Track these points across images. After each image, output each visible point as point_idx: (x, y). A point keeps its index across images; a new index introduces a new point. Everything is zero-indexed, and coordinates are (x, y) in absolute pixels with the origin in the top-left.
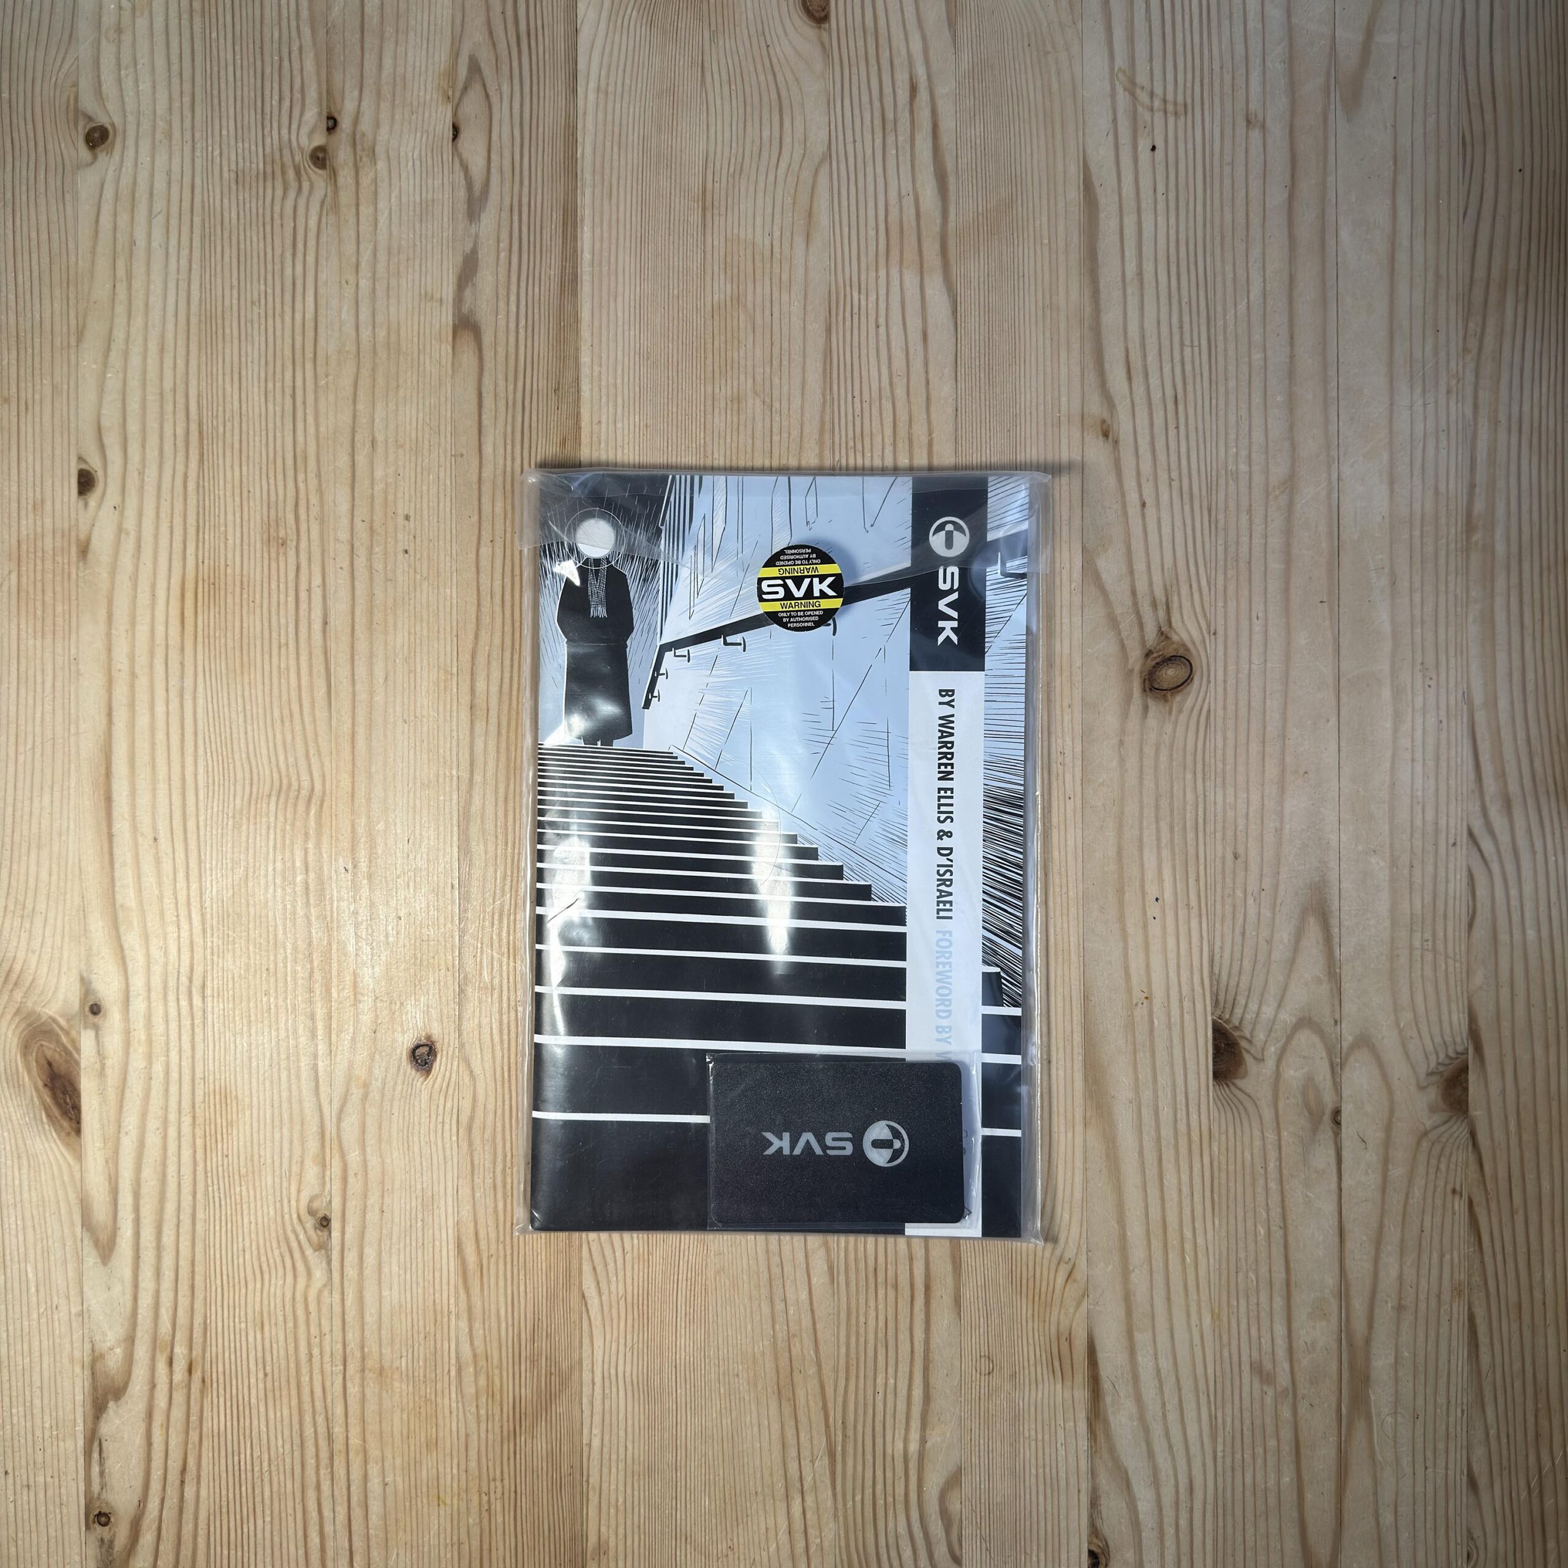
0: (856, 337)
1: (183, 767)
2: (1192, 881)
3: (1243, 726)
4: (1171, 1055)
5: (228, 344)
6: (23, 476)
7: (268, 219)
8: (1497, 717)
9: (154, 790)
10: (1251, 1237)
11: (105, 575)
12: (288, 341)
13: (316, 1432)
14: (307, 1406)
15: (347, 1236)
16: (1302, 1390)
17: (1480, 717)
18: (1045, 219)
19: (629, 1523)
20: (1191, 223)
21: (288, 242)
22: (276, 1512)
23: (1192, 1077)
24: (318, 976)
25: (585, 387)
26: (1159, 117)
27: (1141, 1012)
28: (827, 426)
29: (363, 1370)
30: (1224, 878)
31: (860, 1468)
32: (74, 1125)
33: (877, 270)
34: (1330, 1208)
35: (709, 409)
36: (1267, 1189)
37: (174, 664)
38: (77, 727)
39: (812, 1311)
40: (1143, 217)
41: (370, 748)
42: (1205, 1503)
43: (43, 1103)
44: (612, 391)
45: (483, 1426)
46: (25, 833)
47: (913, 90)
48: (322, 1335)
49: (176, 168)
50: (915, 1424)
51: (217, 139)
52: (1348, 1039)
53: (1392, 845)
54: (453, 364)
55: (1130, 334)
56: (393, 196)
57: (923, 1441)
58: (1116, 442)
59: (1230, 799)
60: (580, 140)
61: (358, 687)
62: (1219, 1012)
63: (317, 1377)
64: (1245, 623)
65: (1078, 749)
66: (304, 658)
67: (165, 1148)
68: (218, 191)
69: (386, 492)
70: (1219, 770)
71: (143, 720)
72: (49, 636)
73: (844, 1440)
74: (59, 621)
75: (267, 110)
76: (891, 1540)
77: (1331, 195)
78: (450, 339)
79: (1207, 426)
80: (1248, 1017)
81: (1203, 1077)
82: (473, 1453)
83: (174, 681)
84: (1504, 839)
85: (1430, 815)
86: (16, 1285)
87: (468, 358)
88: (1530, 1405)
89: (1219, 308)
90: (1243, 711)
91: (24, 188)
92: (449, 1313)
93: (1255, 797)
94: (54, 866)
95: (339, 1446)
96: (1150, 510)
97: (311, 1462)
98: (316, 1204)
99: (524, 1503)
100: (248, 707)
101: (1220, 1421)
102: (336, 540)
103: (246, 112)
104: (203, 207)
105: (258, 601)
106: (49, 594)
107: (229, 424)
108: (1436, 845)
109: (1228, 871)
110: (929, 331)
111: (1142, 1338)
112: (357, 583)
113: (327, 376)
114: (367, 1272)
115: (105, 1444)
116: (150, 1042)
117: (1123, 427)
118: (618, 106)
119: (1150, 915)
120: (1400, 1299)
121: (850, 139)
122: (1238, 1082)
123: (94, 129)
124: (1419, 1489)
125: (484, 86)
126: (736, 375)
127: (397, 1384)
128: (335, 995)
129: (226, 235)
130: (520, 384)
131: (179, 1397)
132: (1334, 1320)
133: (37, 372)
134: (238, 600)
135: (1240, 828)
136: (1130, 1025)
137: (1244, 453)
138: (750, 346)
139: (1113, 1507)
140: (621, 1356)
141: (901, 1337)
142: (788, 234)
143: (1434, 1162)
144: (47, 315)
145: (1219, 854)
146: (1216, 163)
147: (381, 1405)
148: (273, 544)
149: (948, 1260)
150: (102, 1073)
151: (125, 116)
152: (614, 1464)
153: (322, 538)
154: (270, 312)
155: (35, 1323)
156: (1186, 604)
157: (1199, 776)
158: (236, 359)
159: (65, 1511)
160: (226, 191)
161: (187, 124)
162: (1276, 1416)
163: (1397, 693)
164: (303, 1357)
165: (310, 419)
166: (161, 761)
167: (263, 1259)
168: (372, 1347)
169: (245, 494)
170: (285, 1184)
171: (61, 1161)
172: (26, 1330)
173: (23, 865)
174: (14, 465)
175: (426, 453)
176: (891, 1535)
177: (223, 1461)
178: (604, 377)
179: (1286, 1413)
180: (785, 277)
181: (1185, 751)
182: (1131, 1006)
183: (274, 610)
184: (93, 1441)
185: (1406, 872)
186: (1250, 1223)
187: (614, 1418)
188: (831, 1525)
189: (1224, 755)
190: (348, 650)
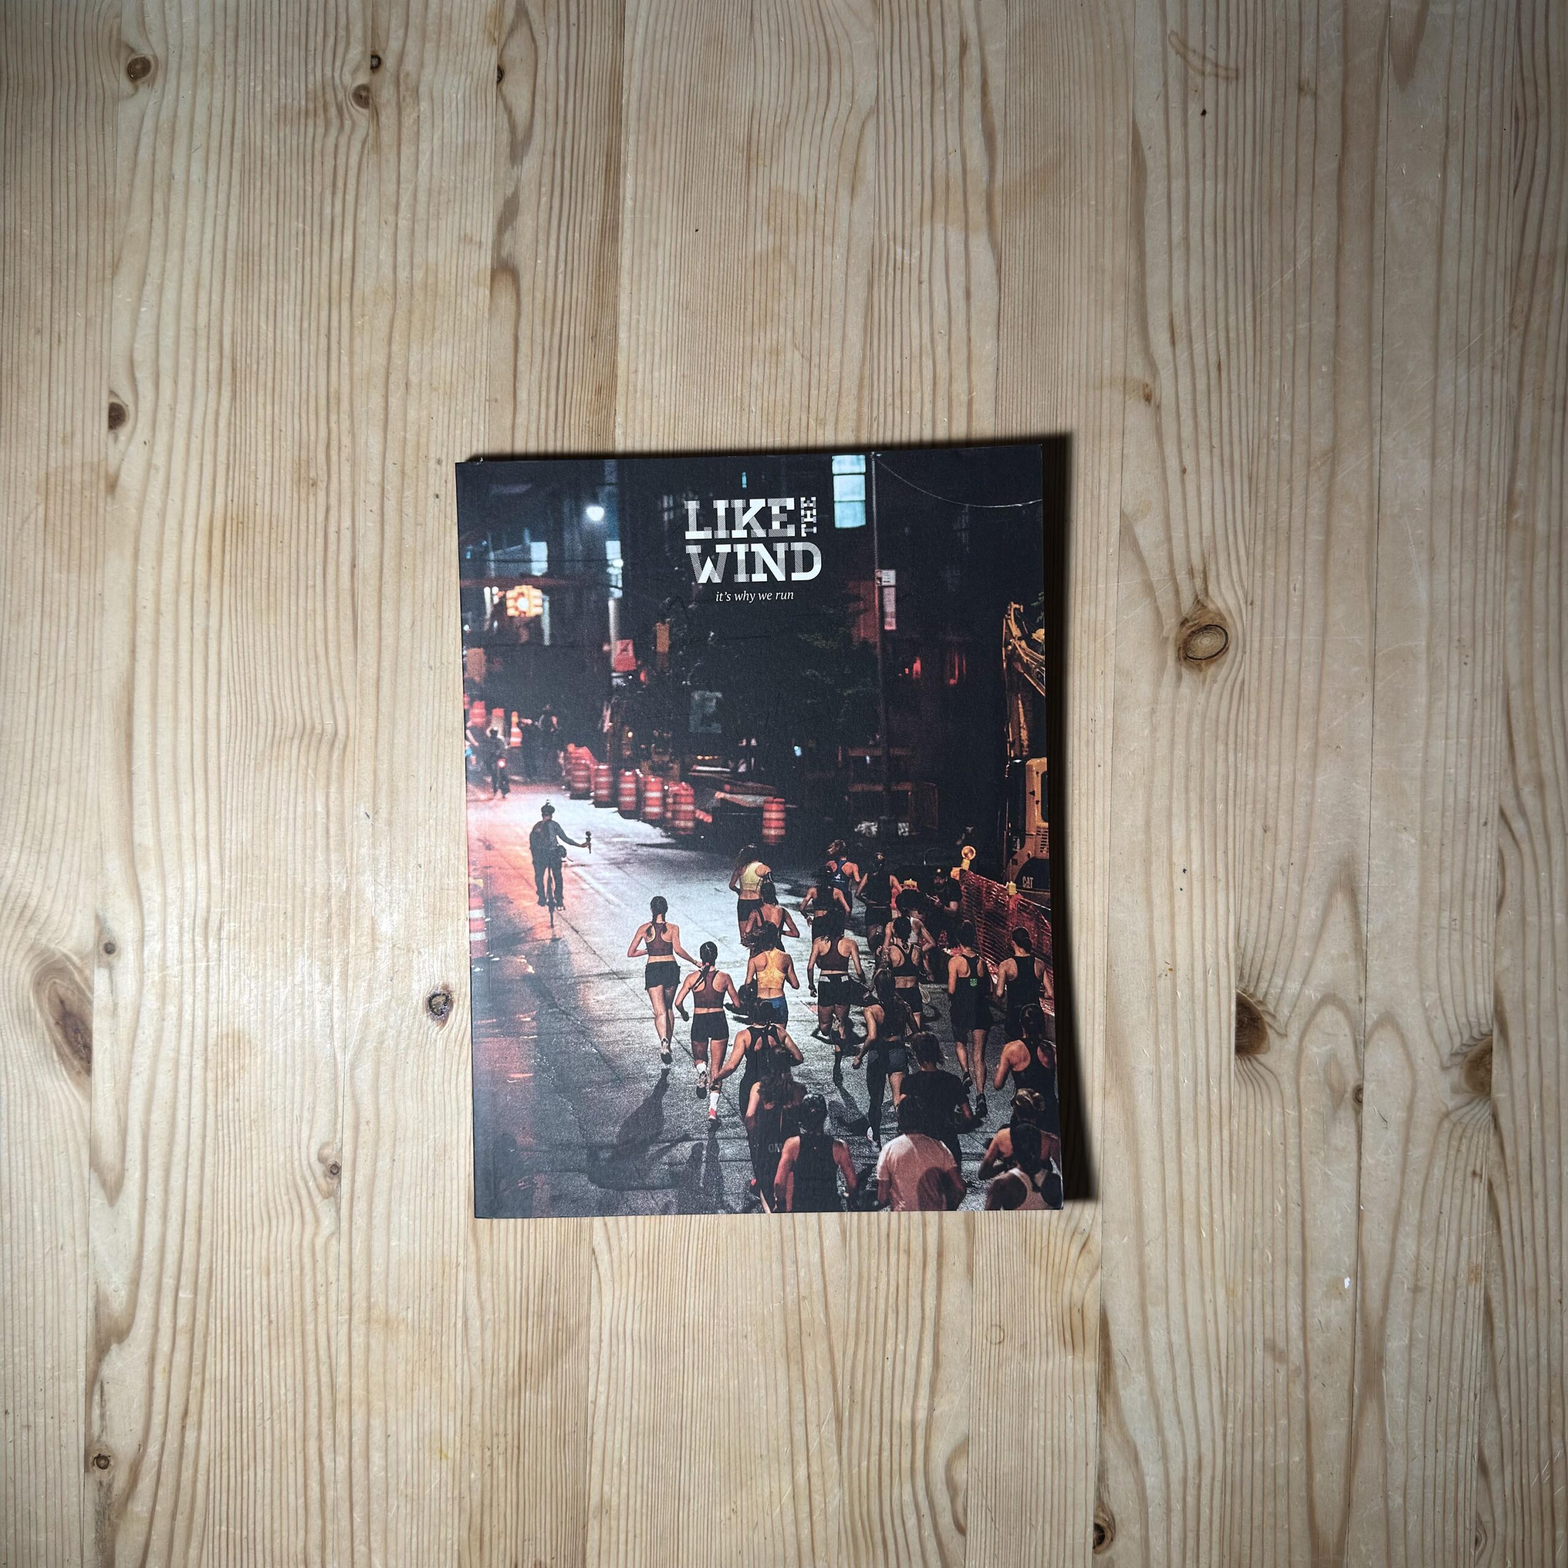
0: (898, 293)
1: (206, 706)
2: (1220, 854)
3: (1277, 697)
4: (1193, 1028)
5: (264, 282)
6: (53, 408)
7: (309, 156)
8: (1532, 697)
9: (176, 729)
10: (1268, 1214)
11: (133, 511)
12: (325, 279)
13: (319, 1381)
14: (311, 1355)
15: (358, 1185)
16: (1313, 1369)
17: (1515, 695)
18: (1092, 178)
19: (632, 1484)
20: (1239, 187)
21: (328, 181)
22: (277, 1459)
23: (1213, 1049)
24: (335, 921)
25: (623, 335)
26: (1210, 82)
27: (1164, 984)
28: (866, 382)
29: (368, 1321)
30: (1252, 851)
31: (866, 1436)
32: (85, 1064)
33: (921, 226)
34: (1349, 1186)
35: (747, 361)
36: (1286, 1166)
37: (199, 604)
38: (100, 664)
39: (823, 1273)
40: (1191, 180)
41: (394, 696)
42: (1213, 1478)
43: (55, 1042)
44: (650, 340)
45: (488, 1381)
46: (45, 768)
47: (964, 46)
48: (328, 1284)
49: (217, 103)
50: (924, 1392)
51: (260, 74)
52: (1373, 1016)
53: (1423, 823)
54: (490, 309)
55: (1175, 299)
56: (436, 137)
57: (931, 1409)
58: (1158, 407)
59: (1262, 771)
60: (625, 86)
61: (385, 631)
62: (1243, 985)
63: (322, 1328)
64: (1282, 594)
65: (1110, 716)
66: (331, 600)
67: (175, 1090)
68: (259, 128)
69: (418, 435)
70: (1252, 742)
71: (166, 658)
72: (74, 570)
73: (851, 1406)
74: (86, 556)
75: (311, 47)
76: (896, 1508)
77: (1381, 165)
78: (488, 282)
79: (1250, 395)
80: (1272, 991)
81: (1225, 1051)
82: (477, 1407)
83: (199, 620)
84: (1536, 820)
85: (1462, 795)
86: (22, 1223)
87: (506, 301)
88: (1543, 1391)
89: (1266, 276)
90: (1278, 681)
91: (64, 118)
92: (458, 1265)
93: (1287, 770)
94: (73, 804)
95: (342, 1395)
96: (1190, 477)
97: (313, 1411)
98: (327, 1152)
99: (527, 1460)
100: (273, 648)
101: (1231, 1398)
102: (367, 482)
103: (290, 48)
104: (244, 142)
105: (286, 541)
106: (76, 528)
107: (262, 362)
108: (1467, 823)
109: (1257, 843)
110: (972, 289)
111: (1155, 1312)
112: (387, 527)
113: (363, 316)
114: (375, 1222)
115: (106, 1387)
116: (164, 982)
117: (1165, 391)
118: (665, 53)
119: (1177, 884)
120: (1417, 1280)
121: (898, 93)
122: (1259, 1056)
123: (135, 61)
124: (1429, 1472)
125: (531, 29)
126: (775, 328)
127: (402, 1336)
128: (352, 942)
129: (266, 170)
130: (557, 331)
131: (182, 1341)
132: (1349, 1301)
133: (71, 304)
134: (266, 541)
135: (1271, 801)
136: (1153, 997)
137: (1287, 422)
138: (791, 298)
139: (1120, 1483)
140: (630, 1312)
141: (912, 1303)
142: (832, 187)
143: (1455, 1143)
144: (83, 246)
145: (1249, 827)
146: (1267, 129)
147: (385, 1356)
148: (303, 484)
149: (962, 1226)
150: (114, 1012)
151: (167, 49)
152: (618, 1422)
153: (353, 481)
154: (308, 250)
155: (39, 1263)
156: (1223, 572)
157: (1231, 746)
158: (272, 297)
159: (64, 1452)
160: (267, 126)
161: (230, 57)
162: (1288, 1394)
163: (1433, 669)
164: (309, 1308)
165: (345, 359)
166: (183, 698)
167: (271, 1205)
168: (378, 1297)
169: (277, 433)
170: (295, 1131)
171: (71, 1101)
172: (30, 1267)
173: (42, 800)
174: (45, 395)
175: (460, 396)
176: (896, 1502)
177: (225, 1408)
178: (641, 326)
179: (1298, 1392)
180: (828, 230)
181: (1217, 721)
182: (1154, 977)
183: (302, 551)
184: (94, 1382)
185: (1436, 850)
186: (1268, 1199)
187: (621, 1375)
188: (836, 1490)
189: (1257, 727)
190: (375, 594)
